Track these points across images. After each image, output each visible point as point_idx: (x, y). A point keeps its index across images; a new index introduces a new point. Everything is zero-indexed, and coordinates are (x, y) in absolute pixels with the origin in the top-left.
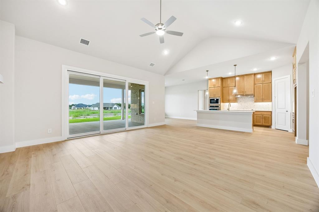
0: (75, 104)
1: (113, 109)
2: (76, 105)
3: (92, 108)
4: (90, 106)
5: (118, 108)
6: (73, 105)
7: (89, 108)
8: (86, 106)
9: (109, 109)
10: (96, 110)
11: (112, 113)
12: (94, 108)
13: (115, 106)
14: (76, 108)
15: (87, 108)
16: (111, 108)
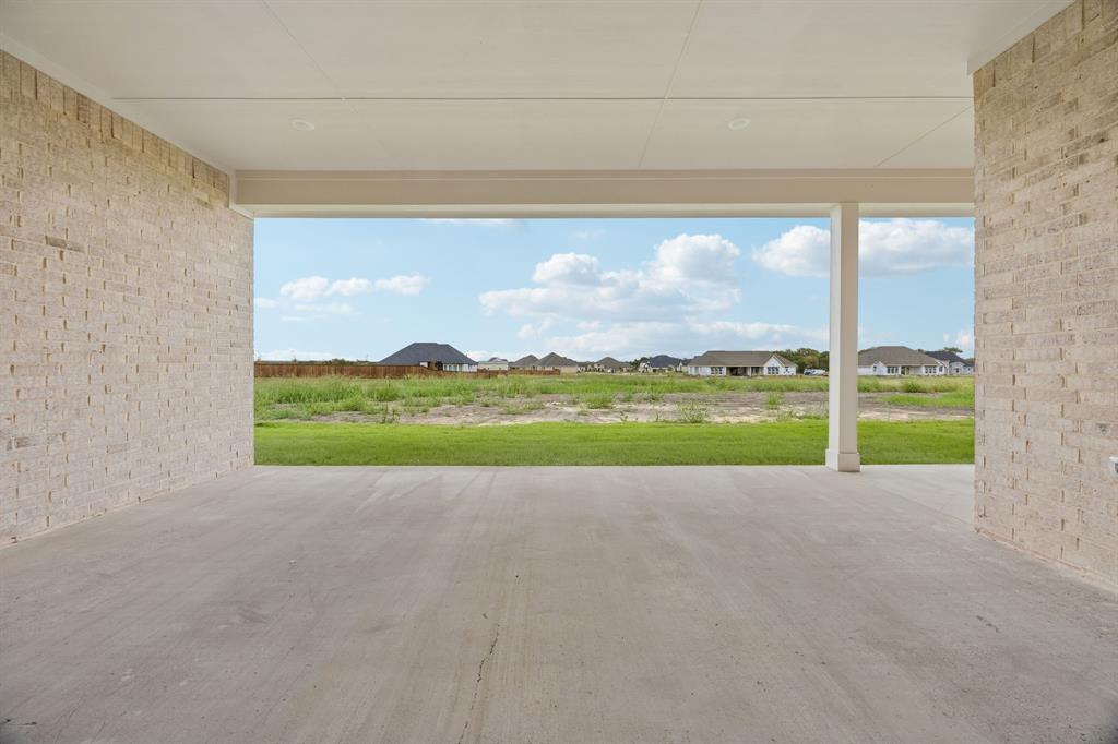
0: (647, 356)
1: (765, 372)
2: (651, 359)
3: (691, 370)
4: (686, 362)
5: (782, 371)
6: (644, 360)
7: (685, 369)
8: (676, 362)
9: (749, 373)
10: (703, 377)
11: (758, 390)
12: (696, 368)
13: (773, 362)
14: (650, 370)
15: (678, 369)
16: (756, 369)
